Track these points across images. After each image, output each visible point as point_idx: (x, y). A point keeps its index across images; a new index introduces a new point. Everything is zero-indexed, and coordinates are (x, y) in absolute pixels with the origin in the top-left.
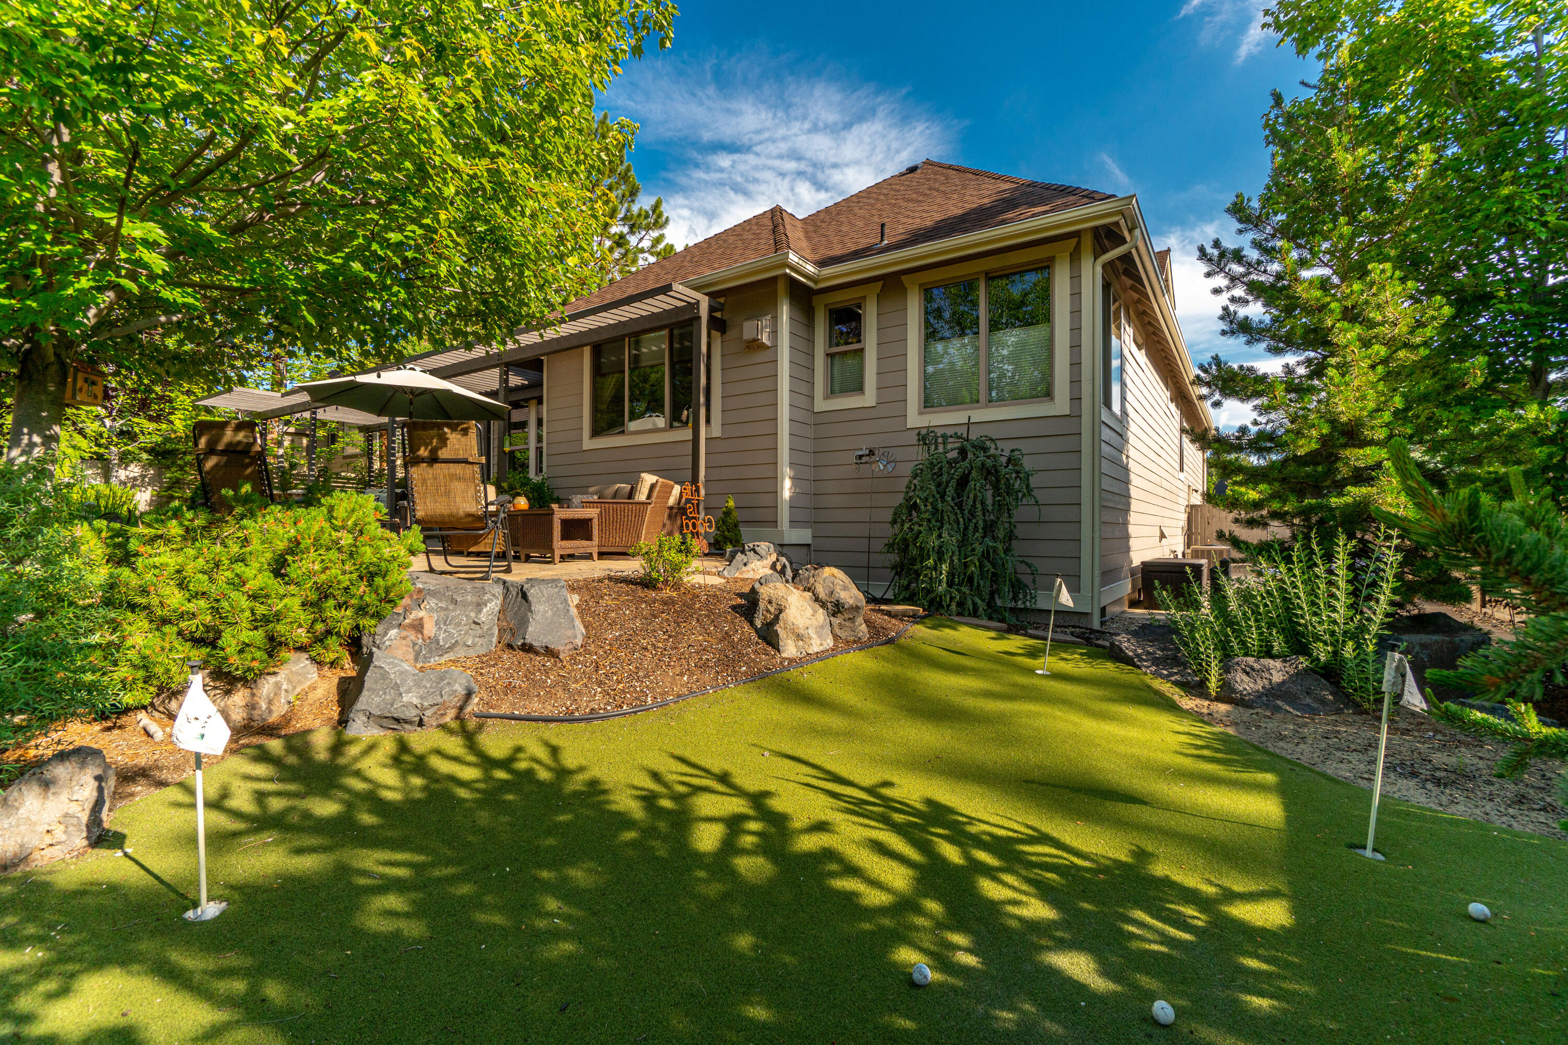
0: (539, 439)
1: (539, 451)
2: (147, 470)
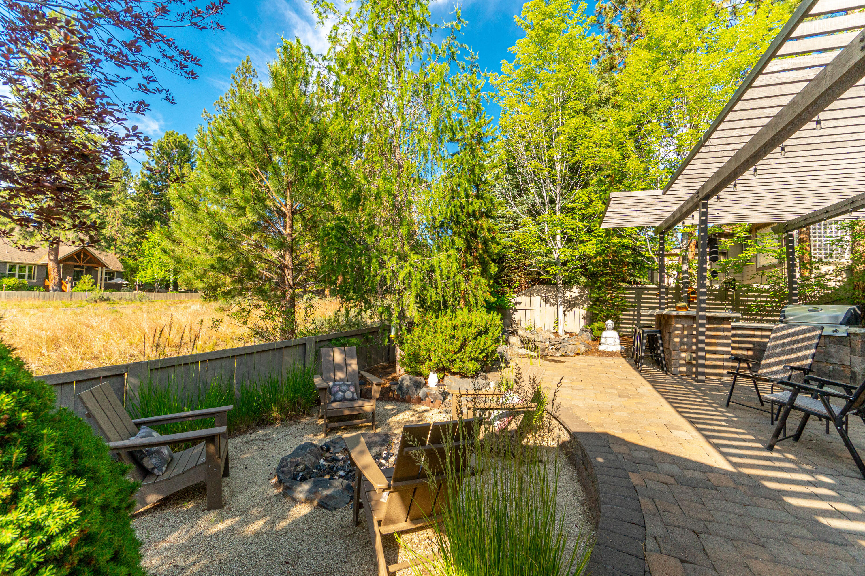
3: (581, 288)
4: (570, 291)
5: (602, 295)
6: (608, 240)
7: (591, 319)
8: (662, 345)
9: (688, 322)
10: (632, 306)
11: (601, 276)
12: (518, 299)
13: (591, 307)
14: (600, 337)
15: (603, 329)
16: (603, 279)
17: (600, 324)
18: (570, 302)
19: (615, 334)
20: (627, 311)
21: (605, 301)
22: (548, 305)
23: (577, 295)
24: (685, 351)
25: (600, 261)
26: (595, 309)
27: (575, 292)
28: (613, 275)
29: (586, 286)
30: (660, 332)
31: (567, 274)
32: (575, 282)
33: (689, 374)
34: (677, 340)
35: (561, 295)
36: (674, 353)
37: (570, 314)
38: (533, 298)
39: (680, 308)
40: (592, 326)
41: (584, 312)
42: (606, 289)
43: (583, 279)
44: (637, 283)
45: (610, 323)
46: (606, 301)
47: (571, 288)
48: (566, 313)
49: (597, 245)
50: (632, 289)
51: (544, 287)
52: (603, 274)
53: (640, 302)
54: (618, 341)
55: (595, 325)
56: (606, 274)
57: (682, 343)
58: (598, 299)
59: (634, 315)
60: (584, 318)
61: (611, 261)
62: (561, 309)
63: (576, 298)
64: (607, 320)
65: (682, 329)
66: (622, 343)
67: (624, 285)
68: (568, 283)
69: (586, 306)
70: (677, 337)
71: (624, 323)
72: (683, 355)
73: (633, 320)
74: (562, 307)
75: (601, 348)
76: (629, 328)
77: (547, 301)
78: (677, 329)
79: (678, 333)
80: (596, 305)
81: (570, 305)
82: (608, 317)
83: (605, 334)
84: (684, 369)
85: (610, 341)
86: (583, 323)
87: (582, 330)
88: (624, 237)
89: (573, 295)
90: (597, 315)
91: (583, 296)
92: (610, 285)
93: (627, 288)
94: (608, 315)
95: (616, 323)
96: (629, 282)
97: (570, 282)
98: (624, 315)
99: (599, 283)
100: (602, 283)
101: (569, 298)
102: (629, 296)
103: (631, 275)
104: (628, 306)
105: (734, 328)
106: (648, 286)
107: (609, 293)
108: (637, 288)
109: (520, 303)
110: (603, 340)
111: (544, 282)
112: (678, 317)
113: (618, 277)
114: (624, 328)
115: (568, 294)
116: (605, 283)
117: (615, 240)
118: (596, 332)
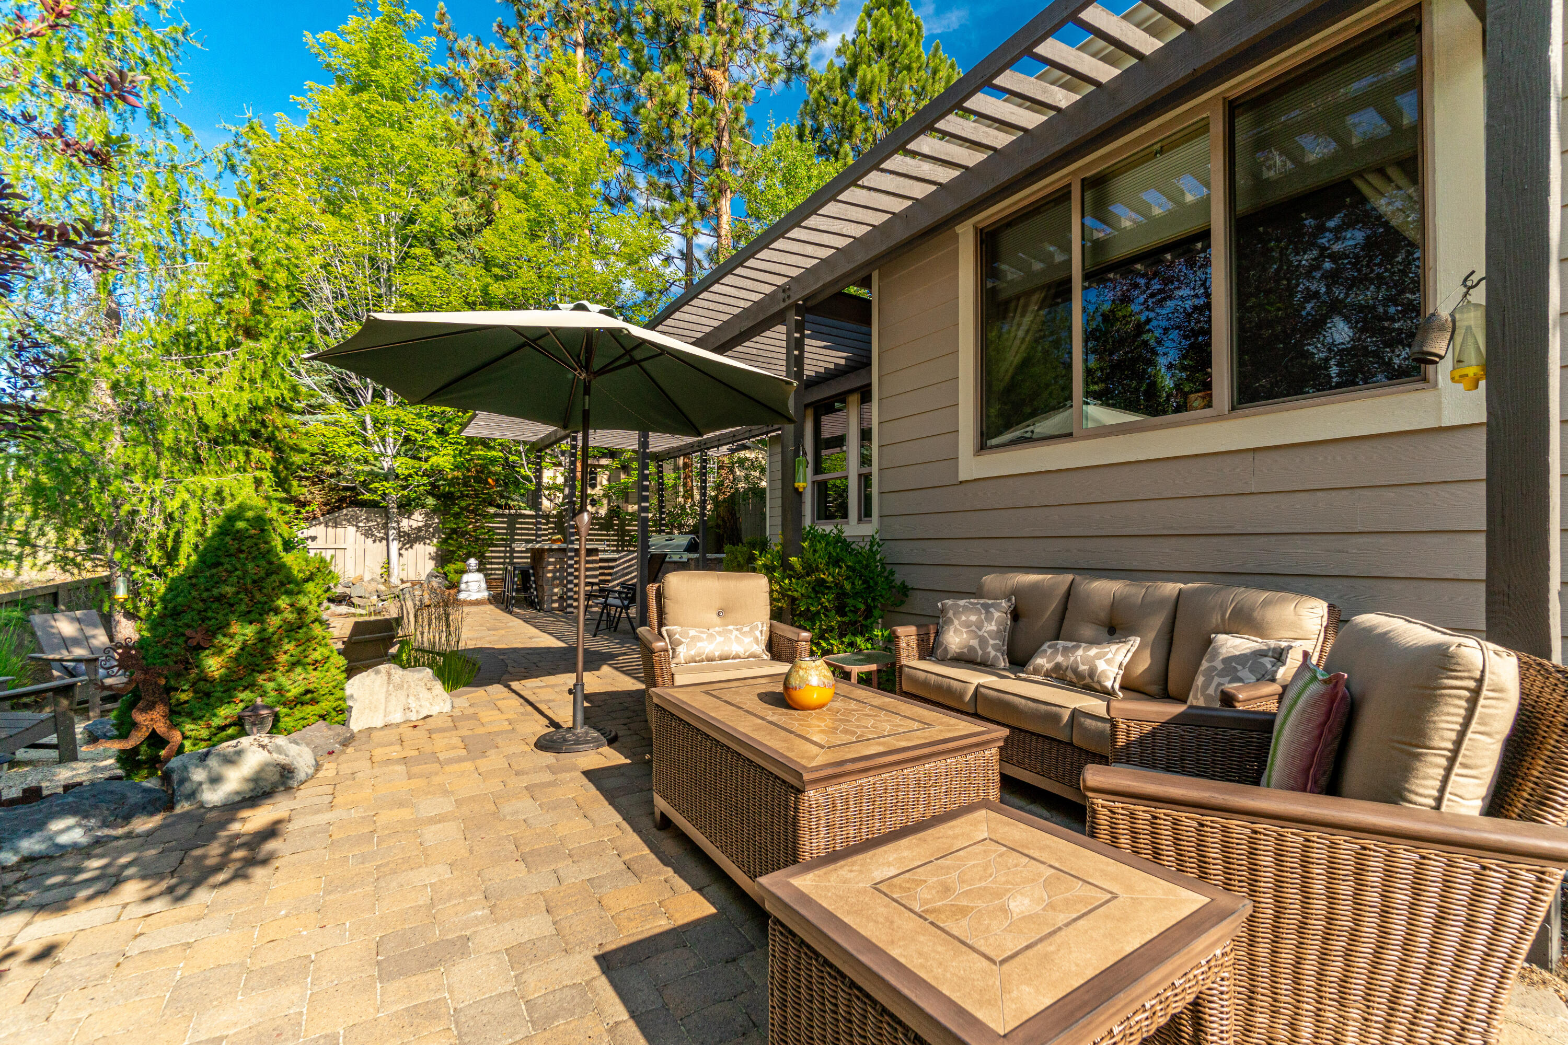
0: (865, 460)
1: (865, 479)
2: (432, 518)
3: (427, 514)
4: (409, 518)
5: (461, 525)
6: (471, 450)
7: (443, 558)
8: (535, 582)
9: (561, 555)
10: (502, 539)
11: (459, 498)
12: (312, 532)
13: (444, 541)
14: (459, 583)
15: (462, 572)
16: (463, 504)
17: (459, 565)
18: (409, 535)
19: (480, 576)
20: (496, 546)
21: (464, 534)
22: (370, 541)
23: (421, 524)
24: (557, 586)
25: (458, 478)
26: (450, 545)
27: (417, 519)
28: (477, 496)
29: (434, 511)
30: (533, 568)
31: (406, 493)
32: (417, 505)
33: (562, 609)
34: (550, 575)
35: (394, 525)
36: (546, 588)
37: (409, 554)
38: (340, 531)
39: (555, 541)
40: (446, 569)
41: (432, 549)
42: (467, 517)
43: (431, 501)
44: (510, 508)
45: (473, 562)
46: (467, 533)
47: (411, 514)
48: (403, 552)
49: (454, 457)
50: (503, 516)
51: (362, 513)
52: (462, 496)
53: (513, 534)
54: (484, 585)
55: (451, 568)
56: (467, 496)
57: (554, 578)
58: (454, 531)
59: (505, 552)
60: (432, 558)
61: (474, 478)
62: (395, 546)
63: (419, 529)
64: (468, 559)
65: (554, 564)
66: (489, 588)
67: (492, 510)
68: (406, 507)
69: (435, 541)
70: (550, 571)
71: (492, 563)
72: (556, 590)
73: (505, 558)
74: (396, 542)
75: (462, 596)
76: (499, 569)
77: (368, 533)
78: (550, 563)
79: (550, 567)
80: (452, 538)
81: (410, 539)
82: (469, 556)
83: (466, 578)
84: (556, 605)
85: (473, 586)
86: (430, 566)
87: (430, 576)
88: (493, 448)
89: (415, 525)
90: (453, 552)
91: (430, 526)
92: (473, 511)
93: (496, 515)
94: (470, 552)
95: (481, 563)
96: (499, 506)
97: (410, 505)
98: (492, 552)
99: (456, 509)
100: (461, 508)
101: (407, 529)
102: (499, 525)
103: (502, 497)
104: (498, 540)
105: (602, 560)
106: (523, 512)
107: (471, 523)
108: (510, 514)
109: (314, 538)
110: (463, 586)
111: (363, 504)
112: (551, 550)
113: (484, 500)
114: (492, 569)
115: (405, 524)
116: (466, 509)
117: (480, 451)
118: (452, 576)
